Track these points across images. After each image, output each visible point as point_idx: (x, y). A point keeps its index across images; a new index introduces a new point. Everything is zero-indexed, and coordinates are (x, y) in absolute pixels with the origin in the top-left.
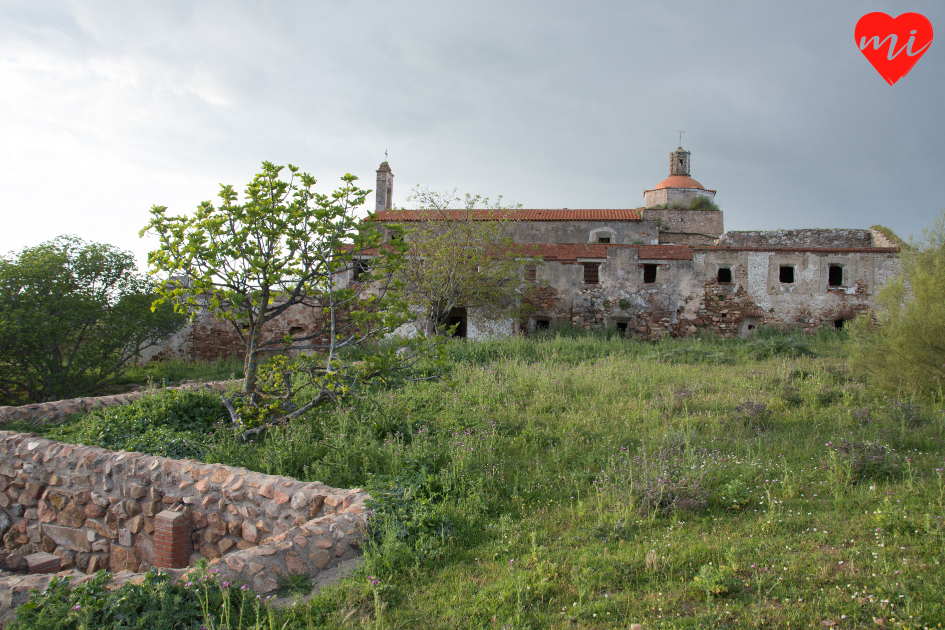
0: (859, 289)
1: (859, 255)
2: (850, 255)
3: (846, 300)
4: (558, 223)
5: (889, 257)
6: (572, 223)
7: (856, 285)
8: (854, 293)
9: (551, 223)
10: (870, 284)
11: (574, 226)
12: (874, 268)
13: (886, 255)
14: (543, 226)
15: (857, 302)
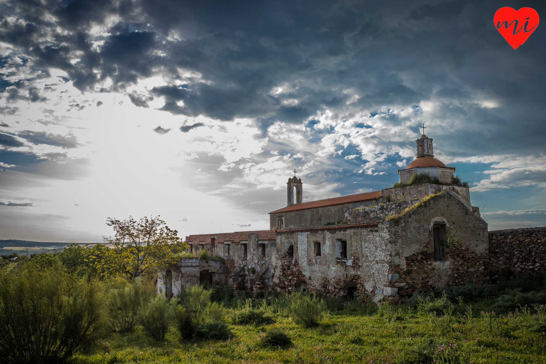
0: (354, 261)
1: (352, 230)
2: (348, 231)
3: (347, 271)
4: (339, 206)
5: (371, 231)
6: (346, 205)
7: (352, 258)
8: (351, 265)
9: (336, 206)
10: (360, 256)
11: (346, 207)
12: (361, 241)
13: (369, 229)
14: (333, 209)
15: (353, 273)
